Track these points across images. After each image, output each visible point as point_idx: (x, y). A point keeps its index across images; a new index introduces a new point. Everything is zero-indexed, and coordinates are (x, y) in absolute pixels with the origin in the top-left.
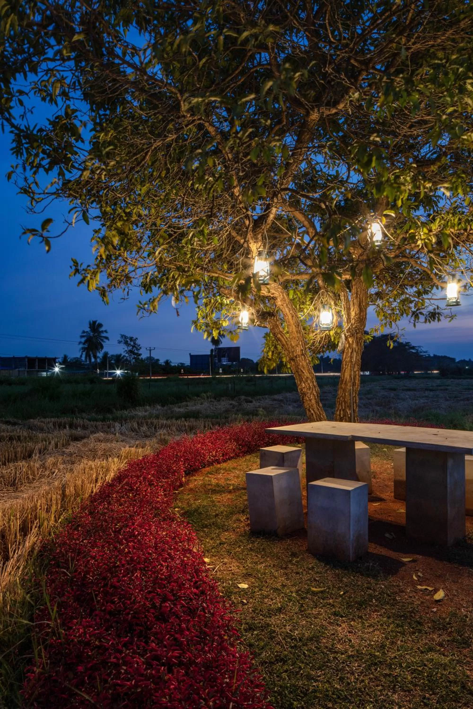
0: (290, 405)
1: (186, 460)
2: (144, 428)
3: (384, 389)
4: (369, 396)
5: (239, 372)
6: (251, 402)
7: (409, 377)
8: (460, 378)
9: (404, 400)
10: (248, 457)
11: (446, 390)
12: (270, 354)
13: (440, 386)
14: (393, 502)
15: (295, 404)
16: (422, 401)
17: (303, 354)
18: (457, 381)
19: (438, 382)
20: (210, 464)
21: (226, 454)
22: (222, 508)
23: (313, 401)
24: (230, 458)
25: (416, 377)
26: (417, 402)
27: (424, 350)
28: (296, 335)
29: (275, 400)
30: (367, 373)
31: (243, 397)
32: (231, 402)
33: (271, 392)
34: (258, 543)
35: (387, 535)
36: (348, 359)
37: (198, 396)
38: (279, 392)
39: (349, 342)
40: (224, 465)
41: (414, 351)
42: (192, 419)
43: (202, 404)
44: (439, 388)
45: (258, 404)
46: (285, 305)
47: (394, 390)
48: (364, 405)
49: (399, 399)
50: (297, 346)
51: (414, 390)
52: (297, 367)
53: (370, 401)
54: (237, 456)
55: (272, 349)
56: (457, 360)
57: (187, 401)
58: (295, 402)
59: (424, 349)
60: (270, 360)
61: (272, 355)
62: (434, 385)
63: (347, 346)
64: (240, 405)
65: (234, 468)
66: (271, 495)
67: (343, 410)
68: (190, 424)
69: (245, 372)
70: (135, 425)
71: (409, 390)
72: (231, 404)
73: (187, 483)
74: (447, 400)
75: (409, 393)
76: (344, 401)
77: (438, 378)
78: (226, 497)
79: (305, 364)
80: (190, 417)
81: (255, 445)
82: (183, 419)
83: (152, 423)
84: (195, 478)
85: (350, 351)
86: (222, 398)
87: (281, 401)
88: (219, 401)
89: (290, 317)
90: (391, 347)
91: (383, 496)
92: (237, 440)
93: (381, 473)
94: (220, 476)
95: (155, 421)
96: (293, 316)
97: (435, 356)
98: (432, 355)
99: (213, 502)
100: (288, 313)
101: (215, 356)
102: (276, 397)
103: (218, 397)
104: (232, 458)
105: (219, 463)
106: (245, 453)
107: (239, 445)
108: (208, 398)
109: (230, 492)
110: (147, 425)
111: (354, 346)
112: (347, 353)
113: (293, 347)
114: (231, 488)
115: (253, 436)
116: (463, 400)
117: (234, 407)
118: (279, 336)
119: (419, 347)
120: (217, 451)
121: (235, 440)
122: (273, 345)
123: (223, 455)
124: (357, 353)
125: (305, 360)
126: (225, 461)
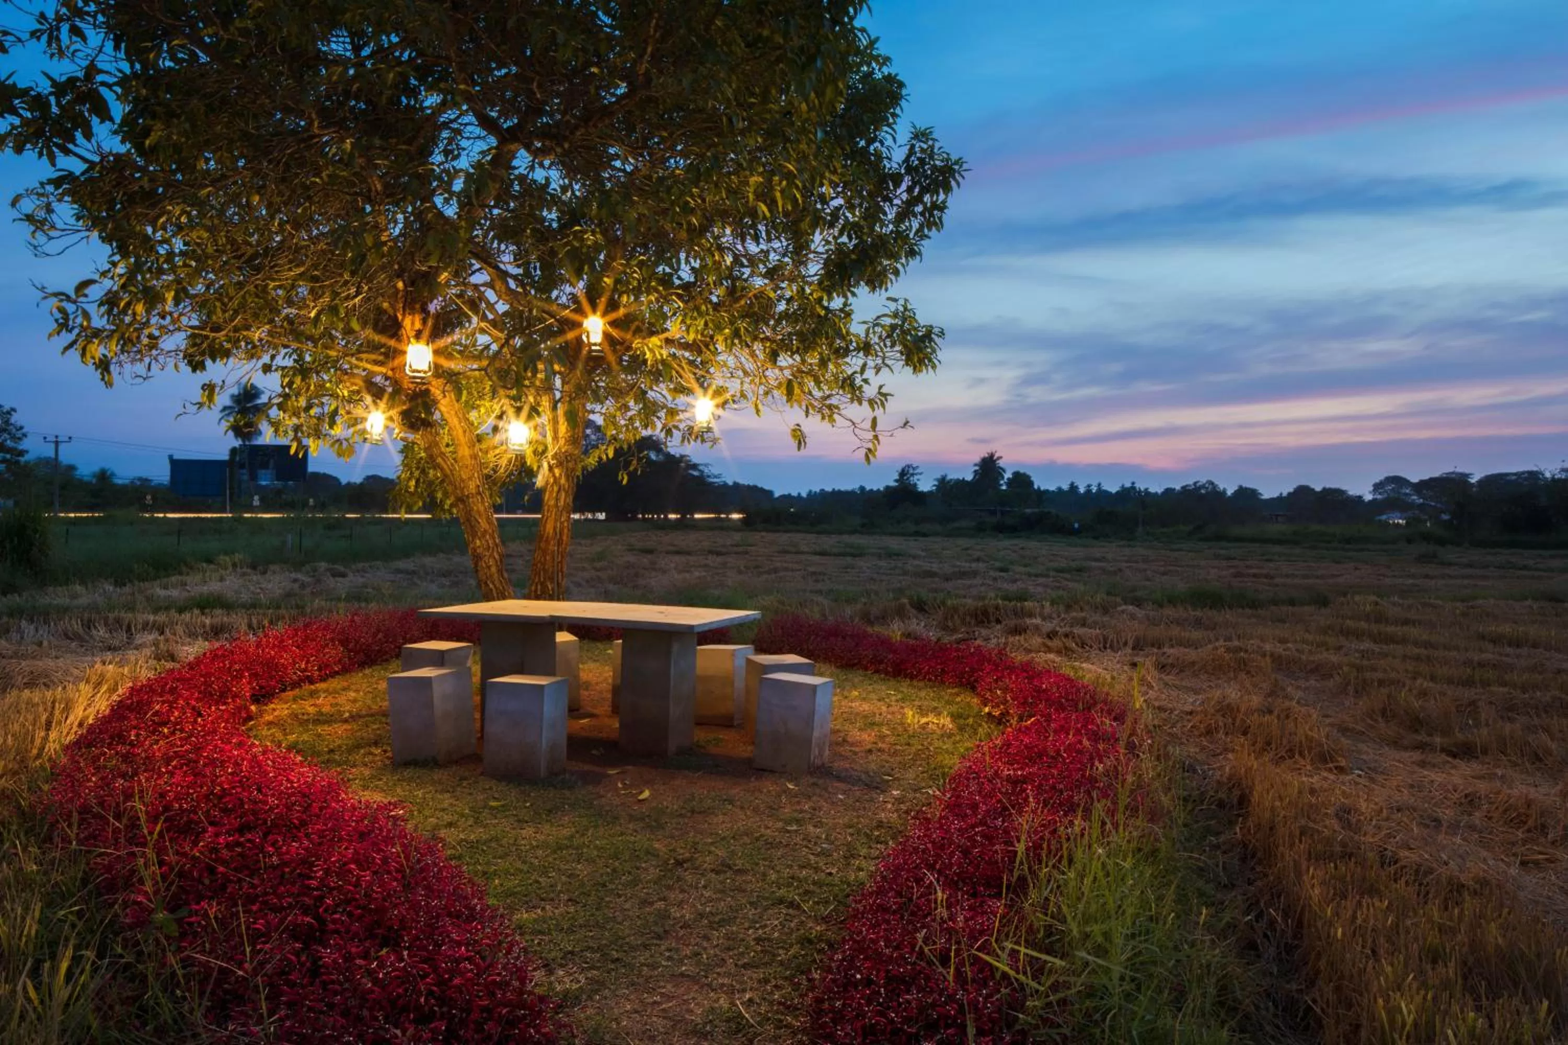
0: (432, 581)
1: (254, 676)
2: (101, 632)
3: (631, 549)
4: (598, 565)
5: (305, 505)
6: (343, 575)
7: (683, 525)
8: (778, 531)
9: (664, 572)
10: (367, 671)
11: (747, 553)
12: (413, 483)
13: (737, 546)
14: (610, 717)
15: (444, 580)
16: (697, 574)
17: (479, 493)
18: (770, 536)
19: (737, 537)
20: (296, 685)
21: (327, 666)
22: (338, 742)
23: (494, 569)
24: (334, 674)
25: (697, 526)
26: (687, 575)
27: (716, 473)
28: (469, 462)
29: (399, 571)
30: (602, 516)
31: (323, 565)
32: (293, 575)
33: (387, 554)
34: (408, 773)
35: (594, 752)
36: (552, 502)
37: (209, 561)
38: (406, 554)
39: (554, 475)
40: (322, 686)
41: (696, 473)
42: (218, 612)
43: (222, 579)
44: (735, 549)
45: (361, 580)
46: (453, 412)
47: (650, 552)
48: (587, 581)
49: (654, 569)
50: (470, 479)
51: (689, 553)
52: (469, 513)
53: (599, 573)
54: (346, 670)
55: (417, 474)
56: (777, 495)
57: (181, 574)
58: (444, 576)
59: (715, 471)
60: (412, 494)
61: (416, 486)
62: (729, 542)
63: (552, 480)
64: (319, 581)
65: (344, 689)
66: (430, 705)
67: (542, 584)
68: (215, 620)
69: (322, 507)
70: (77, 626)
71: (678, 553)
72: (295, 581)
73: (261, 713)
74: (740, 572)
75: (677, 558)
76: (544, 569)
77: (738, 530)
78: (340, 729)
79: (482, 509)
80: (213, 607)
81: (379, 651)
82: (196, 612)
83: (118, 621)
84: (272, 706)
85: (556, 489)
86: (272, 567)
87: (414, 572)
88: (264, 573)
89: (460, 431)
90: (625, 482)
91: (596, 711)
92: (344, 642)
93: (597, 684)
94: (320, 701)
95: (128, 616)
96: (465, 432)
97: (736, 485)
98: (730, 483)
99: (319, 735)
100: (458, 426)
101: (242, 466)
102: (401, 564)
103: (258, 565)
104: (337, 673)
105: (312, 682)
106: (362, 665)
107: (350, 651)
108: (234, 565)
109: (346, 721)
110: (106, 624)
111: (563, 481)
112: (551, 492)
113: (463, 481)
114: (347, 715)
115: (375, 635)
116: (768, 572)
117: (303, 586)
118: (439, 460)
119: (706, 465)
120: (308, 662)
121: (341, 642)
122: (417, 468)
123: (320, 669)
124: (567, 492)
125: (483, 502)
126: (323, 679)
